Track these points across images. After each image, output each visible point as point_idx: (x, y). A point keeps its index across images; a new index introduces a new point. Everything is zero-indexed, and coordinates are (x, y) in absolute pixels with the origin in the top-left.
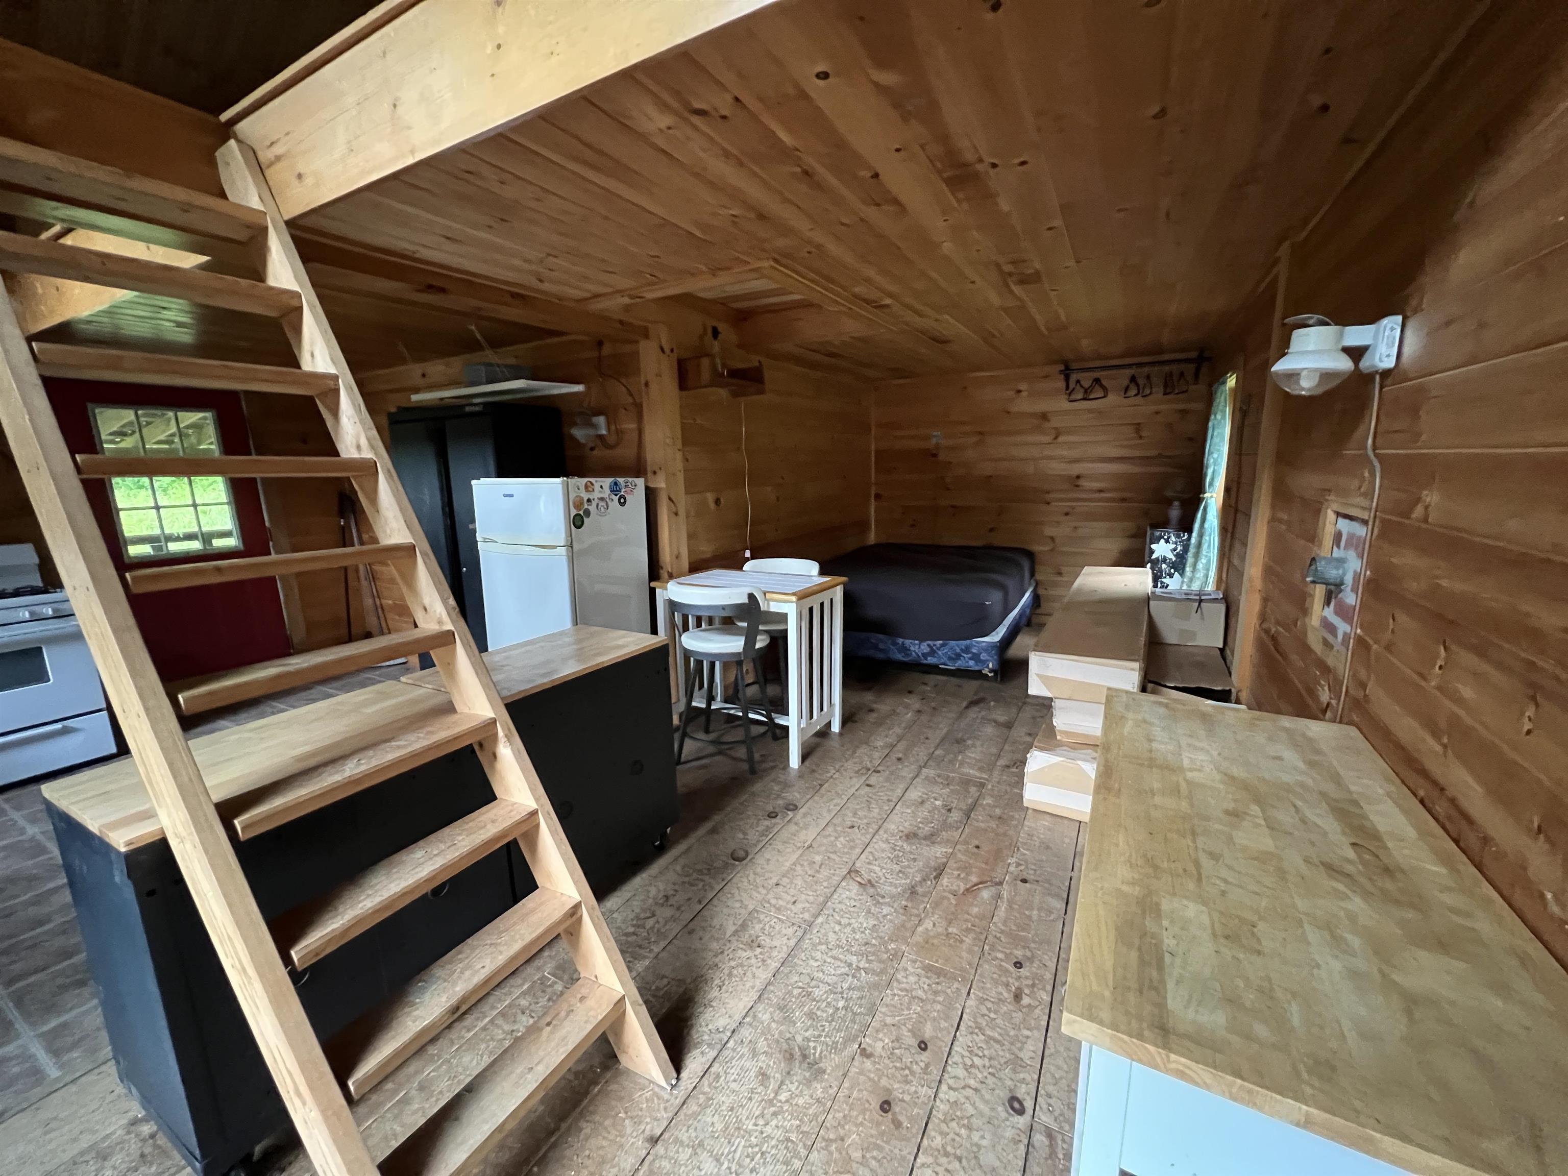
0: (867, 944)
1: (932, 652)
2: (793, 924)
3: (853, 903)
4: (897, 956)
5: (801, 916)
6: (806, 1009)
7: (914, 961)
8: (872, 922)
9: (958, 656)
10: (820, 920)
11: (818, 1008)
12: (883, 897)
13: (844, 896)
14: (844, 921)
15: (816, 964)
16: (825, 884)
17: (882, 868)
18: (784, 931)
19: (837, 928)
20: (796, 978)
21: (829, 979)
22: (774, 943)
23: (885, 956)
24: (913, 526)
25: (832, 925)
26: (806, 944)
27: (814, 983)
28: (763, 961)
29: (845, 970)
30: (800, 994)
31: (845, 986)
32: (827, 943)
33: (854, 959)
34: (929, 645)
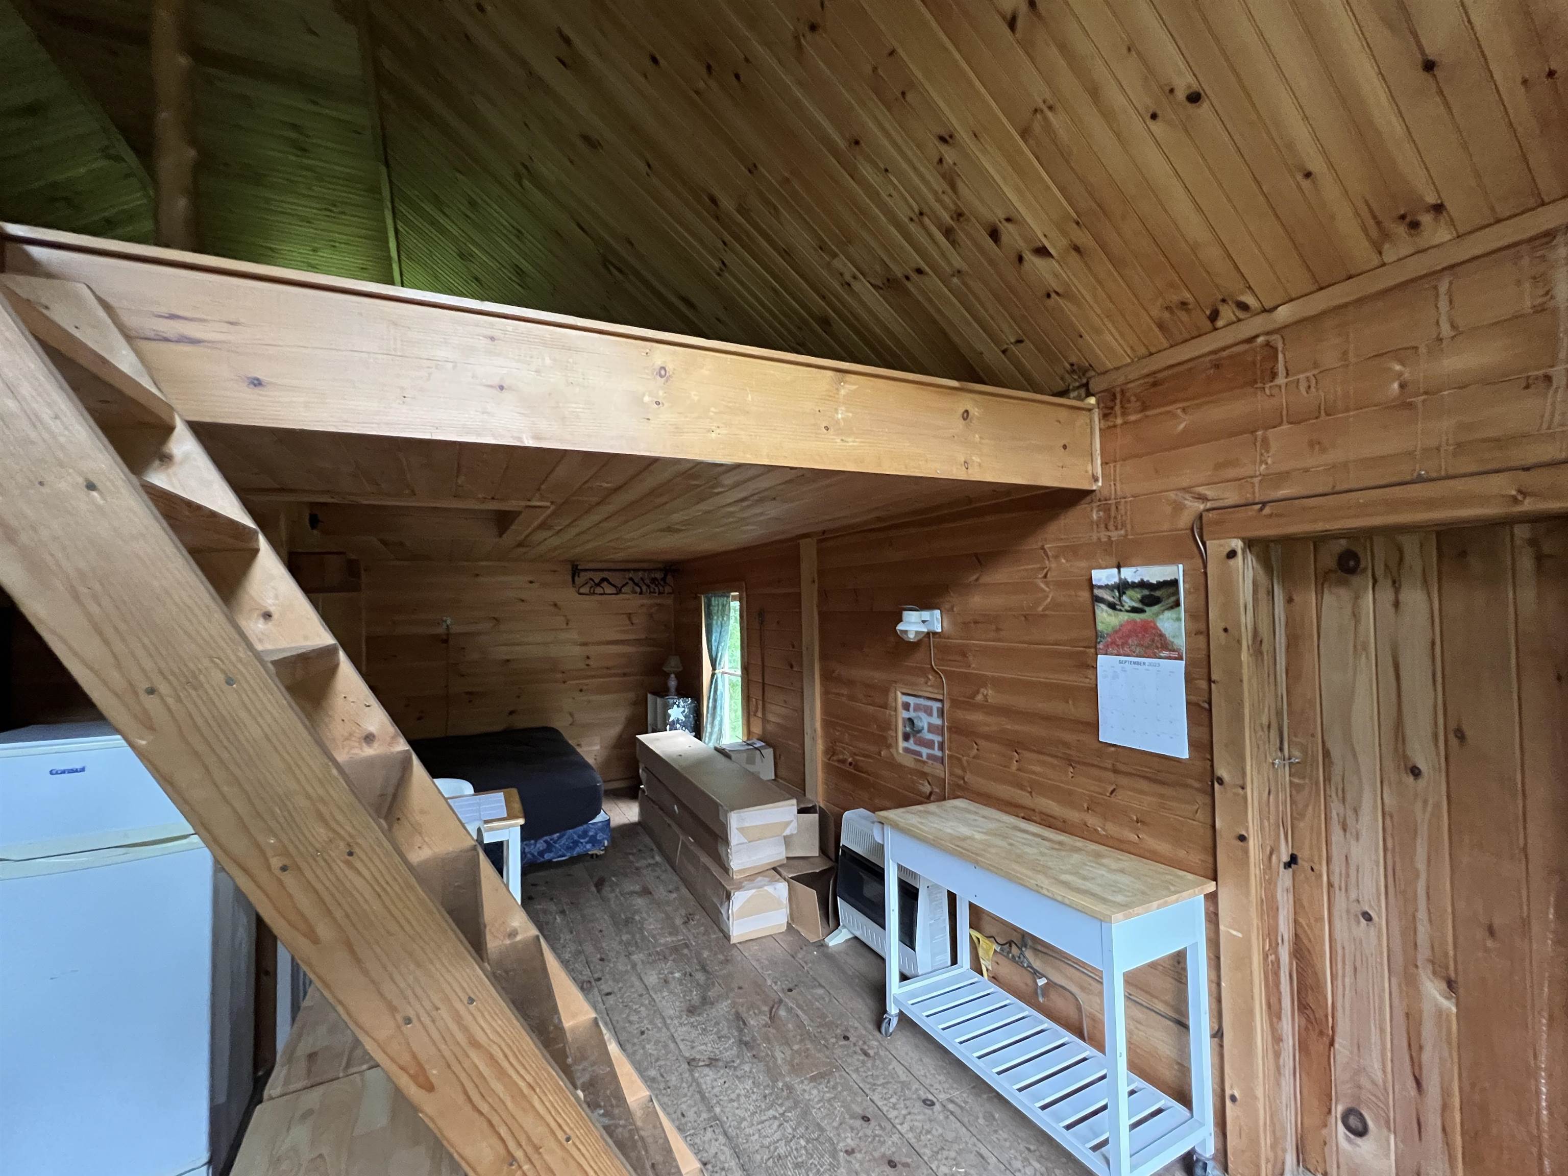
0: (765, 1097)
1: (549, 847)
2: (705, 1129)
3: (722, 1081)
4: (789, 1088)
5: (702, 1119)
6: (790, 1166)
7: (802, 1082)
8: (750, 1082)
9: (576, 843)
10: (718, 1110)
11: (796, 1158)
12: (733, 1062)
13: (709, 1082)
14: (733, 1096)
15: (756, 1136)
16: (684, 1085)
17: (706, 1044)
18: (706, 1139)
19: (735, 1104)
20: (758, 1157)
21: (777, 1136)
22: (713, 1151)
23: (785, 1093)
24: (419, 719)
25: (729, 1105)
26: (732, 1132)
27: (772, 1148)
28: (723, 1169)
29: (776, 1123)
30: (774, 1162)
31: (790, 1130)
32: (744, 1119)
33: (771, 1113)
34: (546, 842)
